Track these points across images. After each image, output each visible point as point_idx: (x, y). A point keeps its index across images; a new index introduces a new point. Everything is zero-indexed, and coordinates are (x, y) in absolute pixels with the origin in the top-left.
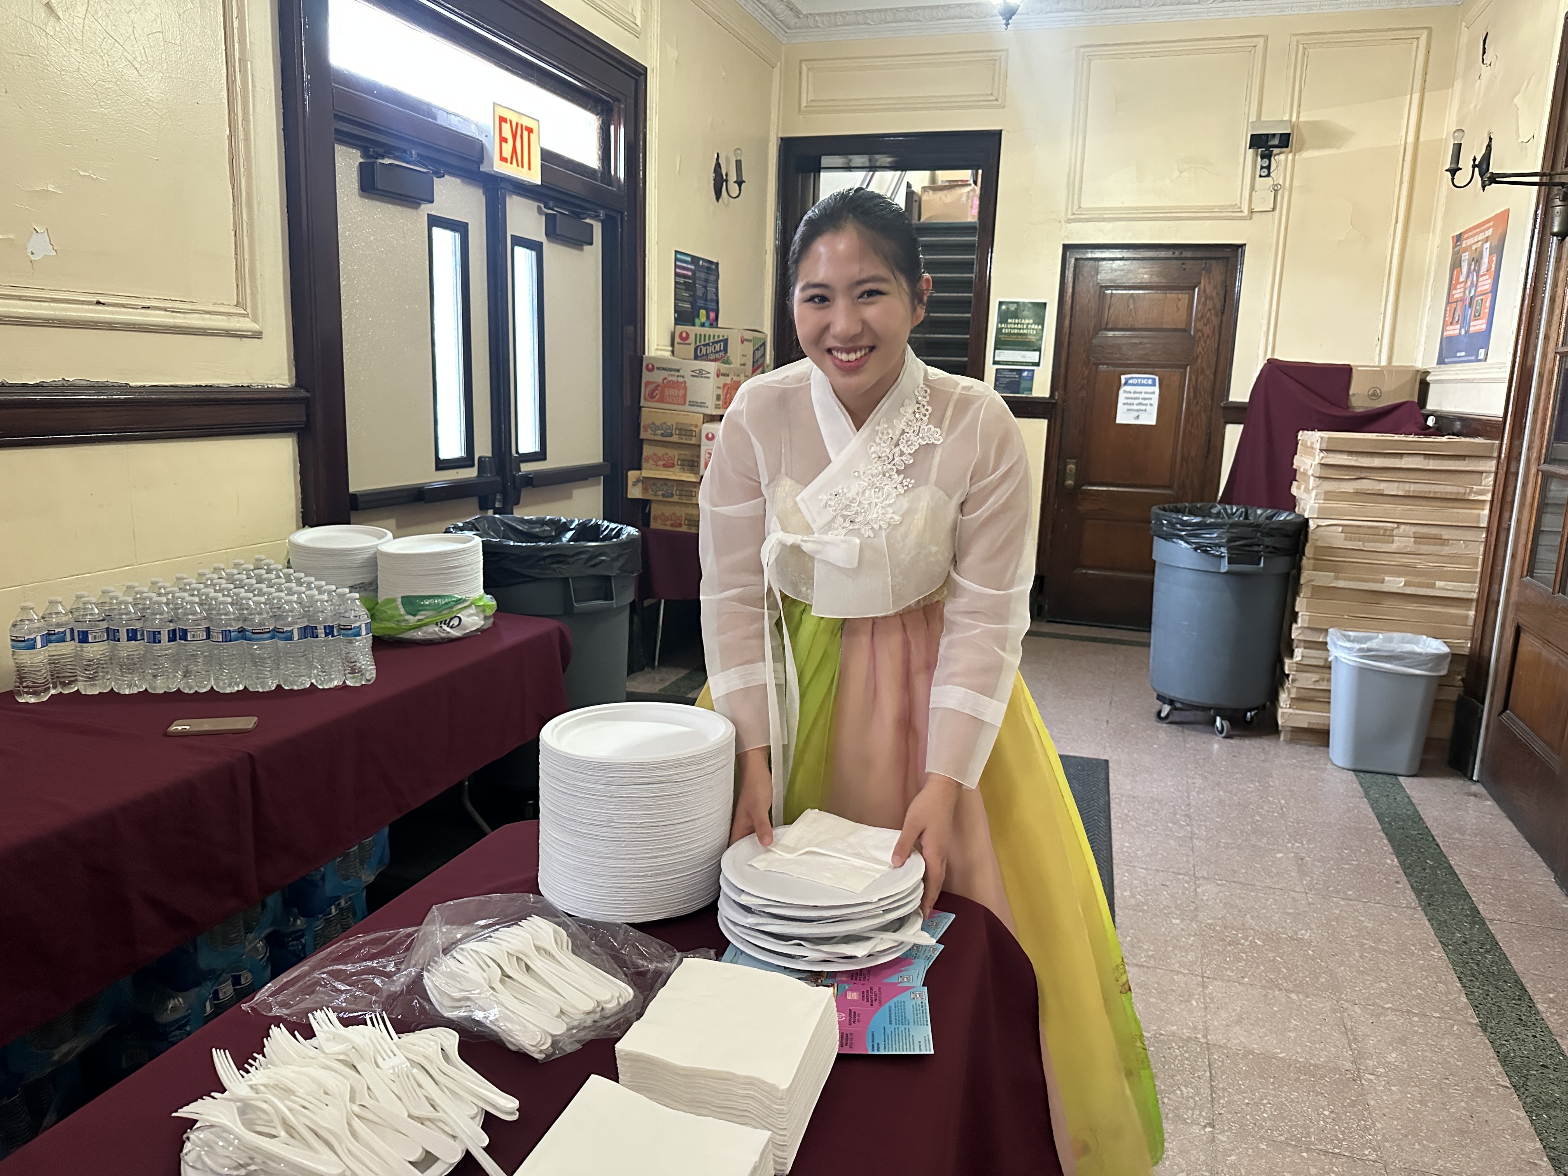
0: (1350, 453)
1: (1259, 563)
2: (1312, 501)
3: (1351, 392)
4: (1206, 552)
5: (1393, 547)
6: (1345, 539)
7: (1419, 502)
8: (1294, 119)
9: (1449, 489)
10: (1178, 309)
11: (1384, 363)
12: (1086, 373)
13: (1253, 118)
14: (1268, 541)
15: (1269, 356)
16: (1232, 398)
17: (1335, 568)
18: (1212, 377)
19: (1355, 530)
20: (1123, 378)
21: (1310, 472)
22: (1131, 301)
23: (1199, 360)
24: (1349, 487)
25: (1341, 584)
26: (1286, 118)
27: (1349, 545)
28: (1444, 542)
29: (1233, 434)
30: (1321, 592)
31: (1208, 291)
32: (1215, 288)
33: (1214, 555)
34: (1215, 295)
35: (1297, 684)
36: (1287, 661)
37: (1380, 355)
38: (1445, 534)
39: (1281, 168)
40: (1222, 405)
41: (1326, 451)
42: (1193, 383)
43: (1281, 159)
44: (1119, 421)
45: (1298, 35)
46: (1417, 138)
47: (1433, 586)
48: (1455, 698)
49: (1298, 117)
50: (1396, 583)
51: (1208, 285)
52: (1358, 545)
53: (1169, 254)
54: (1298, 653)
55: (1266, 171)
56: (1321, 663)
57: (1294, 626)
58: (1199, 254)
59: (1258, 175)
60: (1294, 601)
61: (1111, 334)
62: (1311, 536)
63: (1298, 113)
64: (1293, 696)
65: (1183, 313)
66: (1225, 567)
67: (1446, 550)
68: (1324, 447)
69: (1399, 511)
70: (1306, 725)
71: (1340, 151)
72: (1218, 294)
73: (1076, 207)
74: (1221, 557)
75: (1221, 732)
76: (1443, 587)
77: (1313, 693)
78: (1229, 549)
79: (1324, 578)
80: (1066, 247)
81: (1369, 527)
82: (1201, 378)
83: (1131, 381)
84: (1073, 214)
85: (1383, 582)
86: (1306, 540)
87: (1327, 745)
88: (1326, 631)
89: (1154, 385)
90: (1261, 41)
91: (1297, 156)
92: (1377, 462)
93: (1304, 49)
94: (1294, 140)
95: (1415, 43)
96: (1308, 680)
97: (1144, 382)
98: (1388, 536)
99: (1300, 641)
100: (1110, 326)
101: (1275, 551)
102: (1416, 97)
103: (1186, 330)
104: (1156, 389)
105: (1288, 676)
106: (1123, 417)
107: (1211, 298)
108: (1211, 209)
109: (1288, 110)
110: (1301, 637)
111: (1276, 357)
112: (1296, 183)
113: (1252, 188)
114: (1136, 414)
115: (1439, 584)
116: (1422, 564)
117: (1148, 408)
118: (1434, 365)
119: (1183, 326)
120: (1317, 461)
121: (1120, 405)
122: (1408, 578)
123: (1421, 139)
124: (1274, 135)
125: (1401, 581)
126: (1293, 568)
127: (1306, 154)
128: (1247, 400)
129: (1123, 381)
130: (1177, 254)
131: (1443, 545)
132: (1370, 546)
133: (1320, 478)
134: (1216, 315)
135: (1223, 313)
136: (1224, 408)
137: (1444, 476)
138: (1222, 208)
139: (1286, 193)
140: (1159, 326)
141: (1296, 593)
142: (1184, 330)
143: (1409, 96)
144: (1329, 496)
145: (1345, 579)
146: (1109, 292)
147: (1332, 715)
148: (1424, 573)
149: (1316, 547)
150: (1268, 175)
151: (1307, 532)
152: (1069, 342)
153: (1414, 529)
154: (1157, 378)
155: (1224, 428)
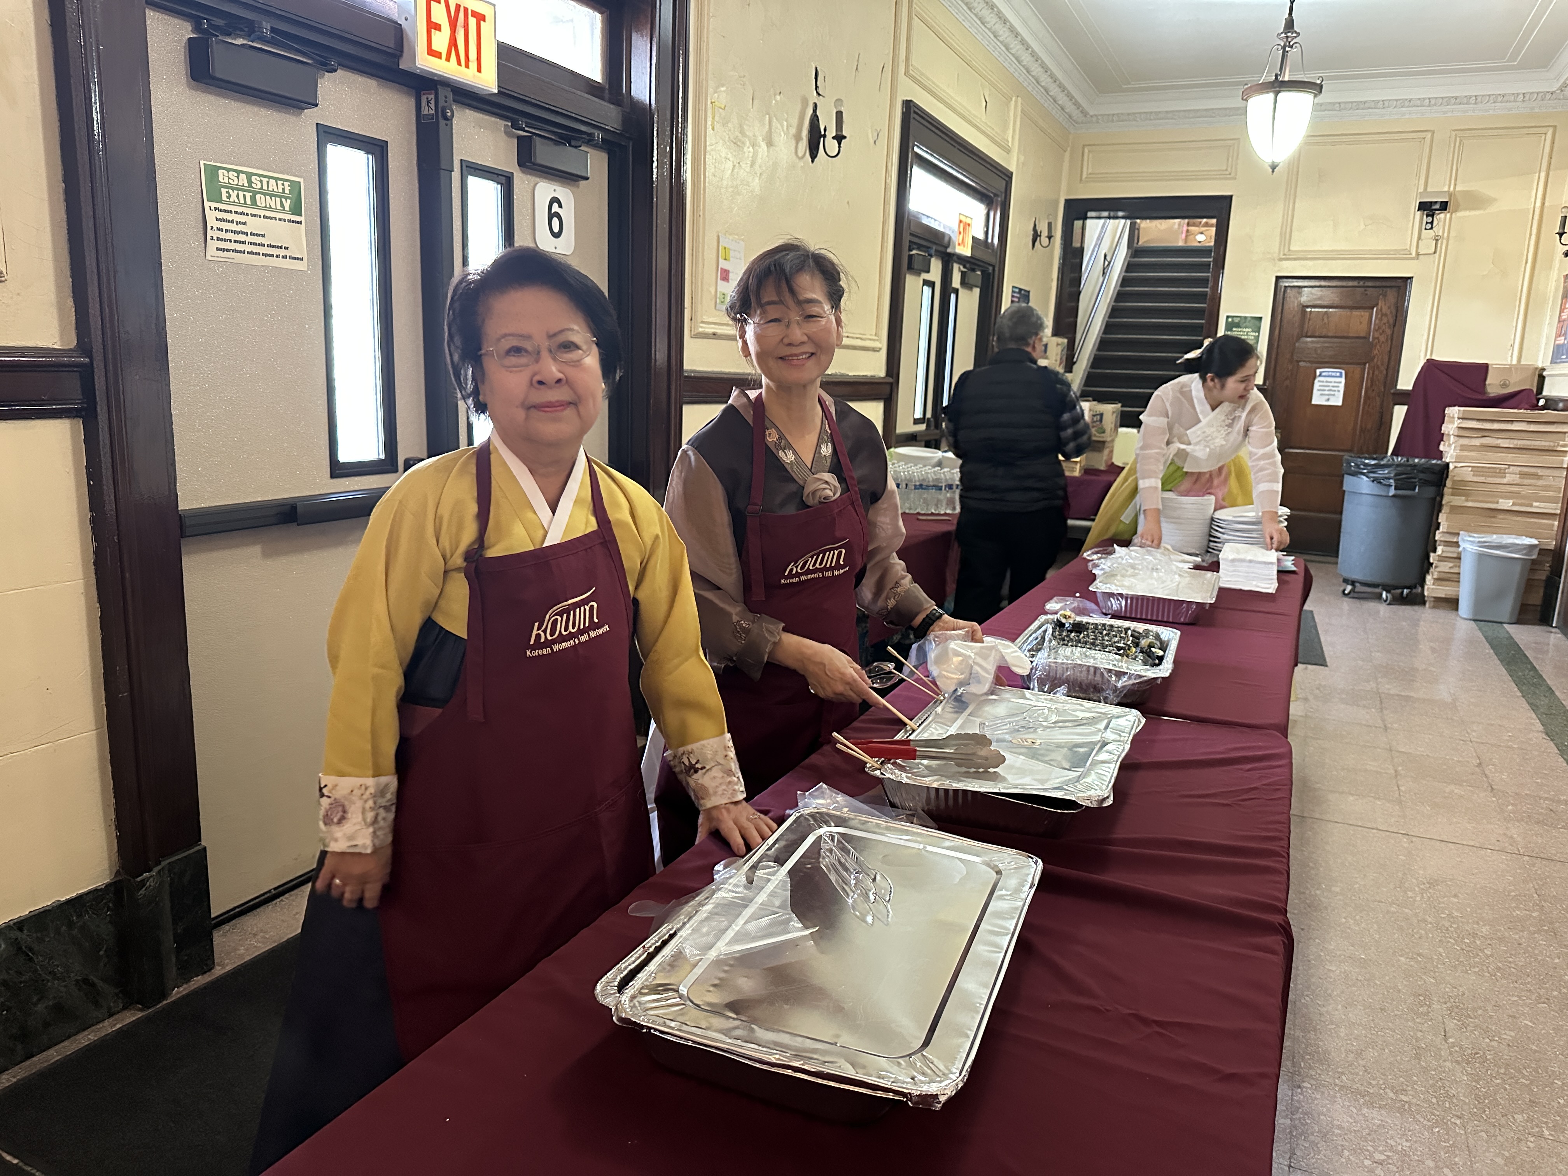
0: (1478, 420)
1: (1414, 489)
2: (1452, 451)
3: (1487, 382)
4: (1380, 483)
5: (1505, 481)
6: (1473, 475)
7: (1524, 451)
8: (1452, 189)
9: (1543, 443)
10: (1361, 323)
11: (1515, 362)
12: (1290, 367)
13: (1421, 190)
14: (1421, 476)
15: (1428, 357)
16: (1400, 386)
17: (1466, 494)
18: (1385, 372)
19: (1480, 469)
20: (1318, 371)
21: (1451, 433)
22: (1325, 318)
23: (1376, 360)
24: (1477, 442)
25: (1470, 504)
26: (1446, 189)
27: (1475, 479)
28: (1539, 477)
29: (1400, 412)
30: (1455, 510)
31: (1384, 310)
32: (1389, 308)
33: (1385, 485)
34: (1388, 313)
35: (1438, 569)
36: (1432, 555)
37: (1512, 356)
38: (1540, 472)
39: (1441, 224)
40: (1392, 391)
41: (1462, 419)
42: (1371, 375)
43: (1441, 217)
44: (1314, 402)
45: (1456, 130)
46: (1543, 204)
47: (1531, 506)
48: (1544, 578)
49: (1455, 188)
50: (1506, 504)
51: (1385, 305)
52: (1482, 479)
53: (1355, 283)
54: (1440, 549)
55: (1429, 226)
56: (1455, 555)
57: (1437, 532)
58: (1378, 284)
59: (1424, 227)
60: (1438, 515)
61: (1309, 340)
62: (1450, 474)
63: (1455, 185)
64: (1435, 577)
65: (1364, 326)
66: (1392, 492)
67: (1541, 483)
68: (1461, 416)
69: (1510, 457)
70: (1443, 596)
71: (1486, 212)
72: (1391, 312)
73: (1286, 250)
74: (1390, 486)
75: (1385, 601)
76: (1538, 507)
77: (1449, 575)
78: (1395, 480)
79: (1459, 501)
80: (1278, 278)
81: (1489, 468)
82: (1376, 372)
83: (1324, 374)
84: (1284, 255)
85: (1498, 503)
86: (1447, 476)
87: (1457, 609)
88: (1458, 534)
89: (1341, 376)
90: (1429, 135)
91: (1454, 215)
92: (1496, 426)
93: (1461, 141)
94: (1451, 206)
95: (1543, 137)
96: (1445, 567)
97: (1334, 374)
98: (1502, 473)
99: (1441, 541)
100: (1309, 334)
101: (1425, 483)
102: (1543, 174)
103: (1366, 338)
104: (1343, 380)
105: (1432, 564)
106: (1317, 399)
107: (1386, 315)
108: (1387, 252)
109: (1448, 182)
110: (1442, 539)
111: (1434, 357)
112: (1452, 234)
113: (1419, 238)
114: (1327, 397)
115: (1535, 504)
116: (1524, 491)
117: (1336, 393)
118: (1548, 364)
119: (1363, 334)
120: (1456, 425)
121: (1315, 391)
122: (1515, 500)
123: (1547, 204)
124: (1436, 202)
125: (1511, 502)
126: (1438, 495)
127: (1460, 214)
128: (1410, 388)
129: (1318, 373)
130: (1361, 283)
131: (1538, 479)
132: (1489, 480)
133: (1458, 436)
134: (1389, 327)
135: (1394, 326)
136: (1394, 394)
137: (1540, 435)
138: (1396, 251)
139: (1445, 242)
140: (1345, 335)
141: (1440, 511)
142: (1364, 338)
143: (1537, 175)
144: (1463, 448)
145: (1472, 501)
146: (1309, 310)
147: (1461, 589)
148: (1524, 497)
149: (1454, 482)
150: (1432, 228)
151: (1448, 472)
152: (1278, 345)
153: (1519, 469)
154: (1343, 372)
155: (1393, 408)
